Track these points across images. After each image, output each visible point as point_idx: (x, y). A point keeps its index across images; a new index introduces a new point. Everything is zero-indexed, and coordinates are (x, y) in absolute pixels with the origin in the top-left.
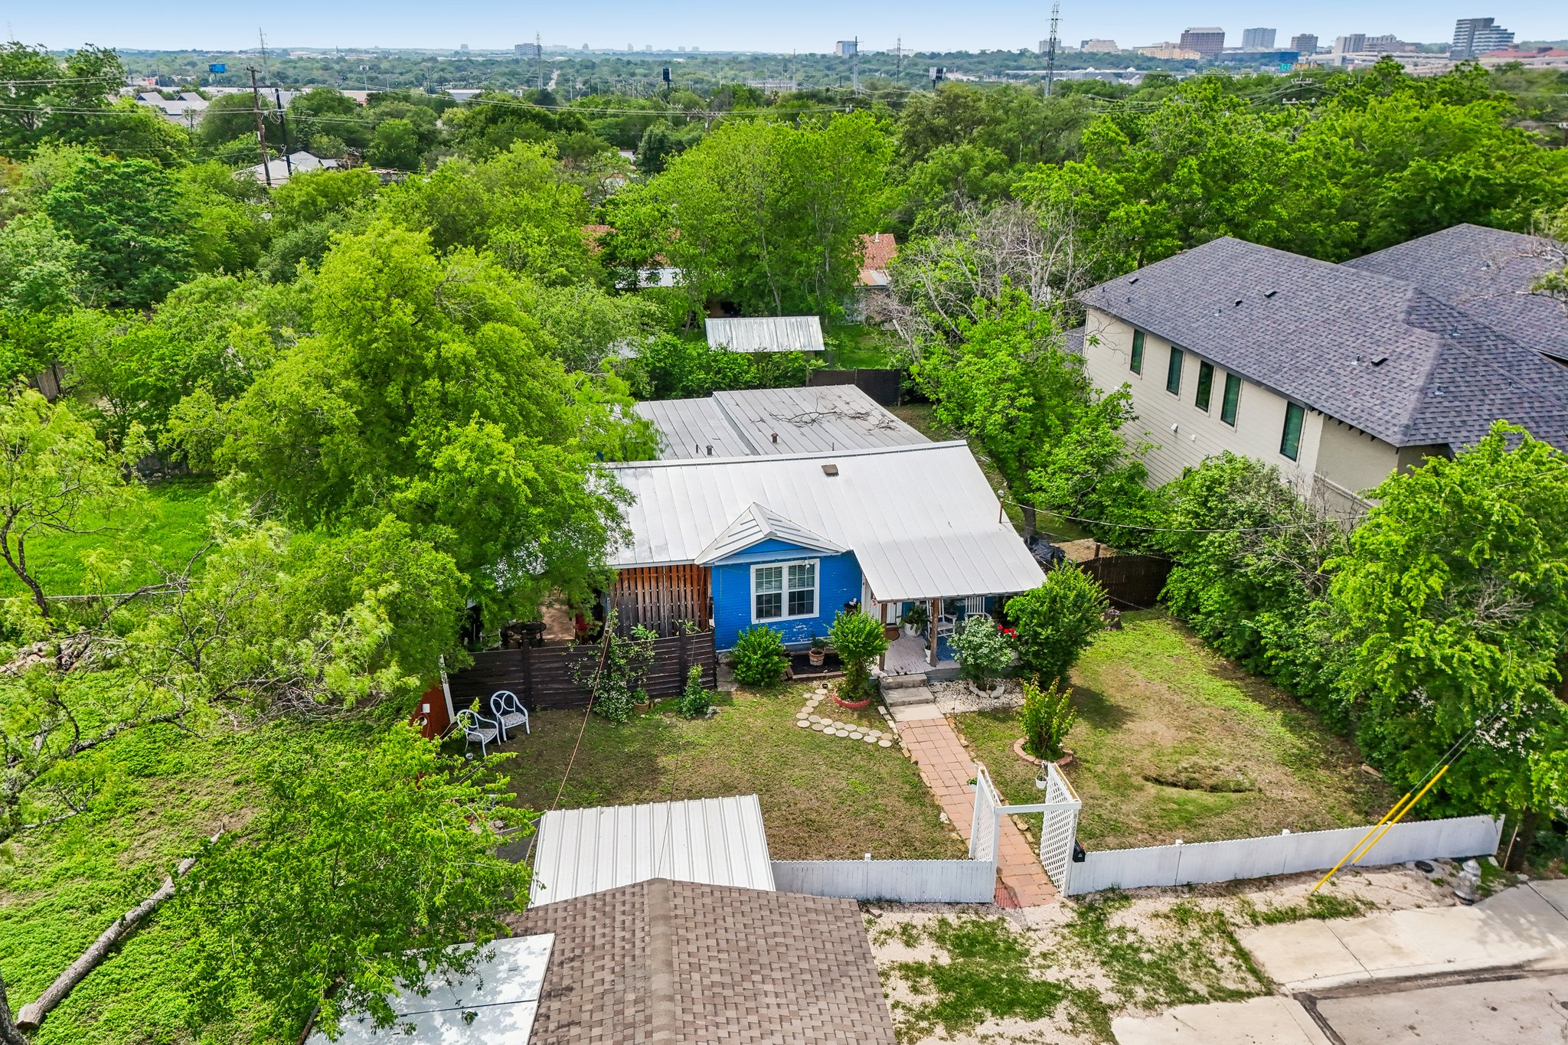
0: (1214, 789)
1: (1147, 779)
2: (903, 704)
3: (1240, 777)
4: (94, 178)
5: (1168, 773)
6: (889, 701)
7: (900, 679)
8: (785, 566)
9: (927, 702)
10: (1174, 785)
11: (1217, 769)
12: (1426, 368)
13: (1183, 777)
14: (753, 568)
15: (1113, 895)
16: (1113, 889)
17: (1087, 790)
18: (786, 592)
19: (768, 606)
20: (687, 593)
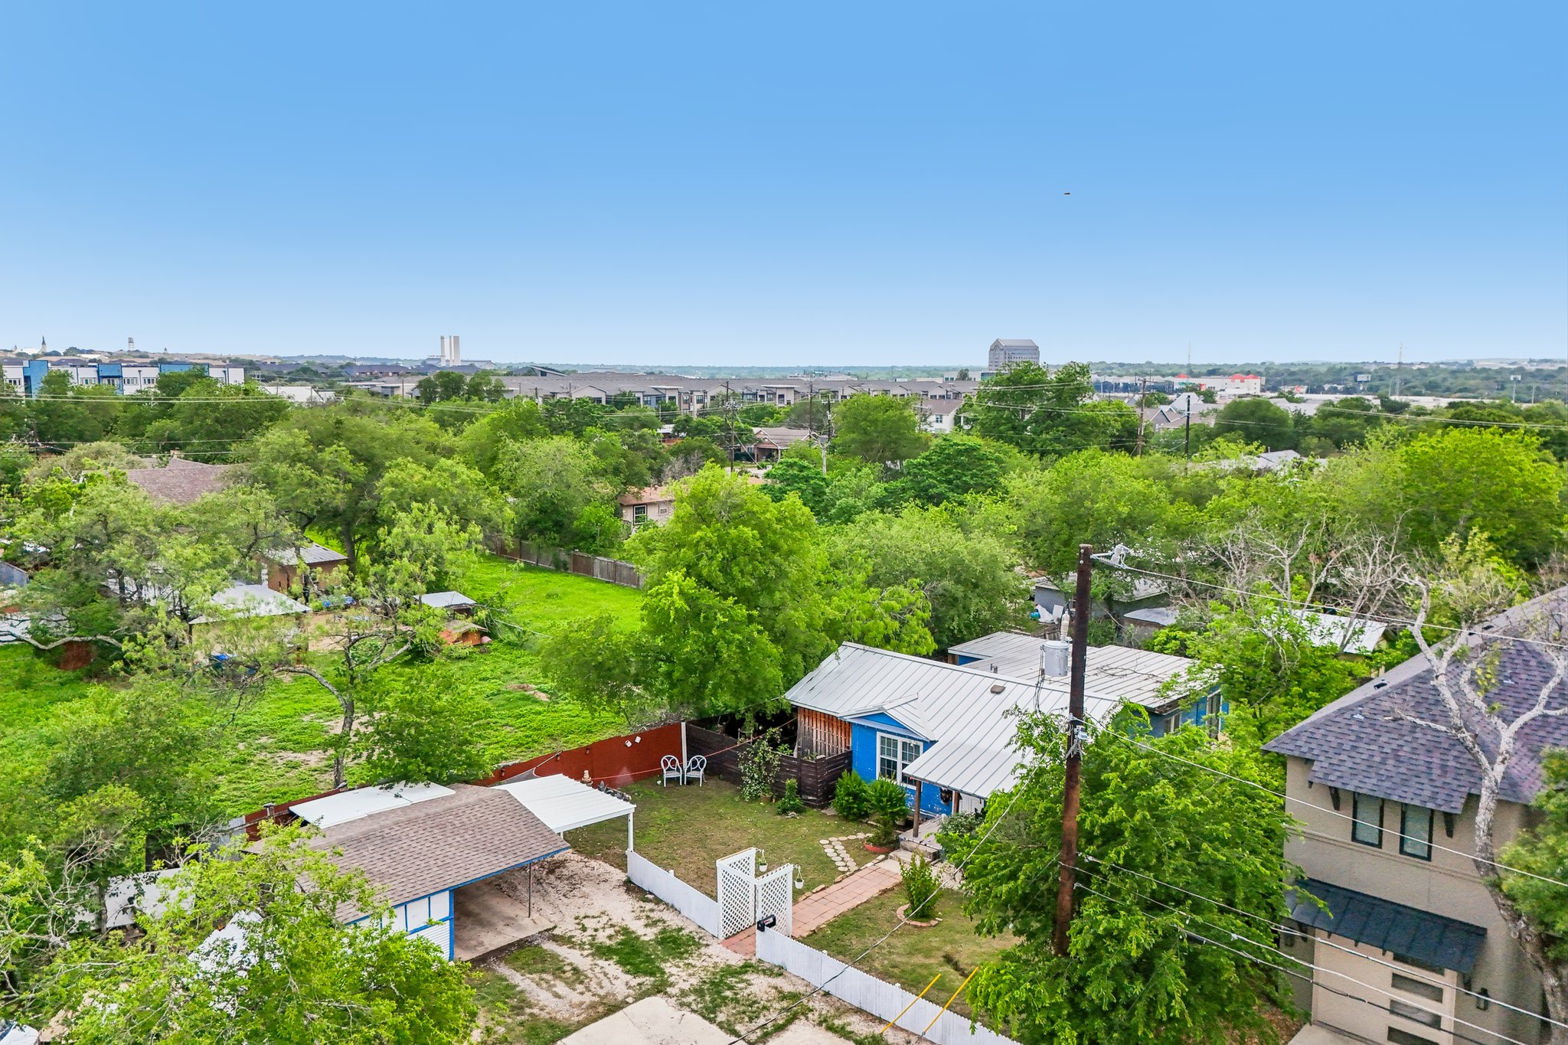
1: (946, 956)
2: (897, 859)
5: (965, 961)
6: (890, 854)
7: (914, 846)
10: (958, 969)
14: (879, 734)
15: (776, 970)
16: (781, 968)
17: (895, 941)
18: (899, 762)
19: (888, 769)
20: (842, 738)
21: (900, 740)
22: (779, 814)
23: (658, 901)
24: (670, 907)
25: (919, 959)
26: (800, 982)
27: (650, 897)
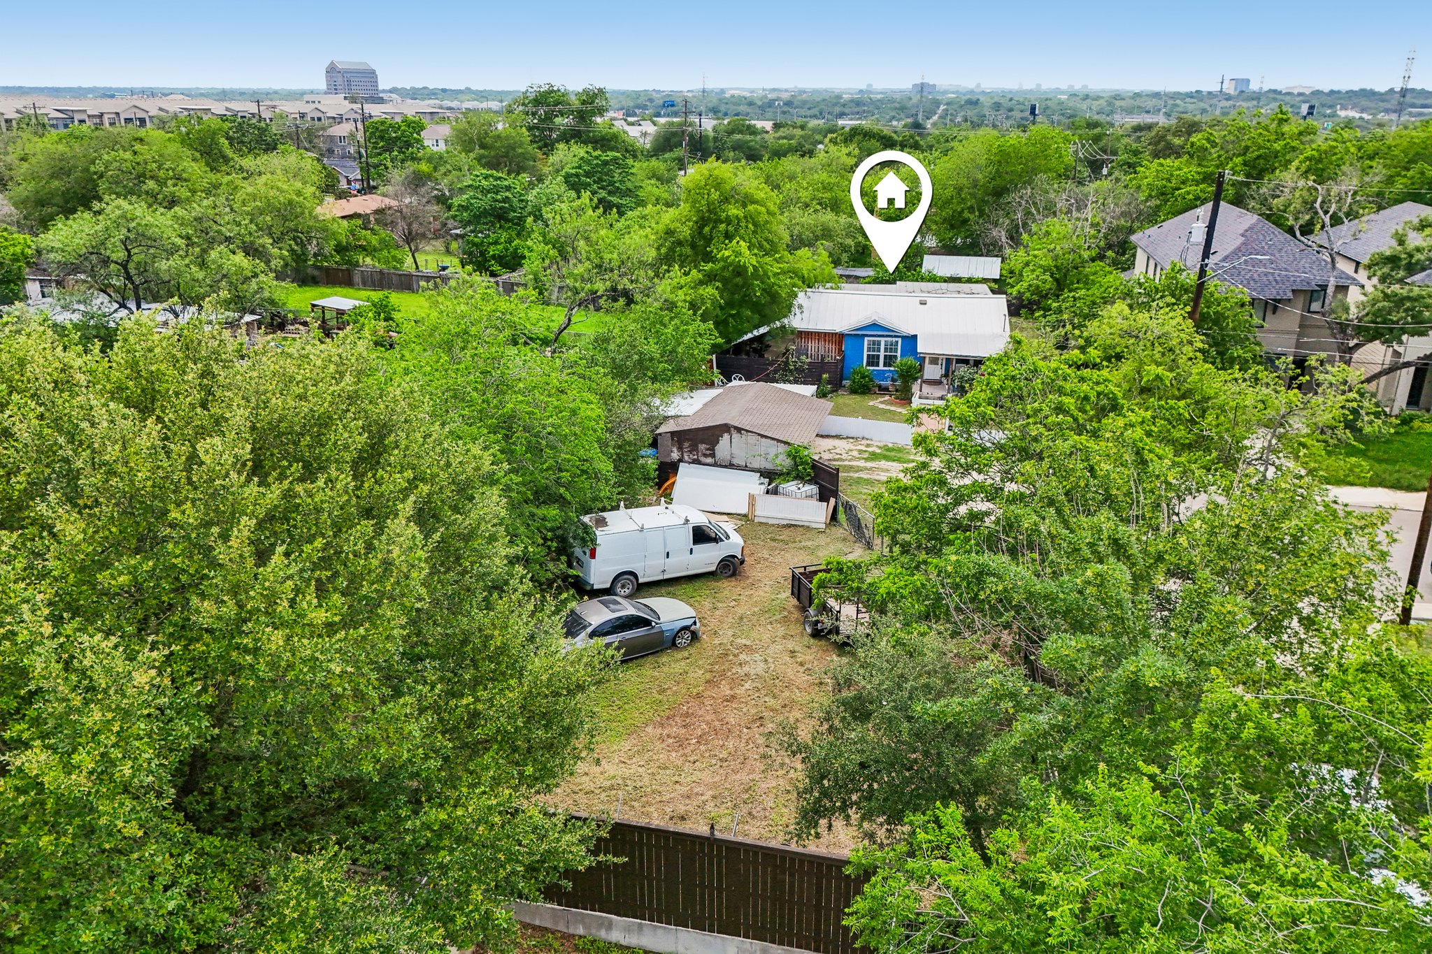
4: (588, 162)
14: (866, 339)
18: (882, 354)
19: (873, 361)
20: (833, 347)
21: (883, 340)
23: (851, 438)
27: (844, 437)
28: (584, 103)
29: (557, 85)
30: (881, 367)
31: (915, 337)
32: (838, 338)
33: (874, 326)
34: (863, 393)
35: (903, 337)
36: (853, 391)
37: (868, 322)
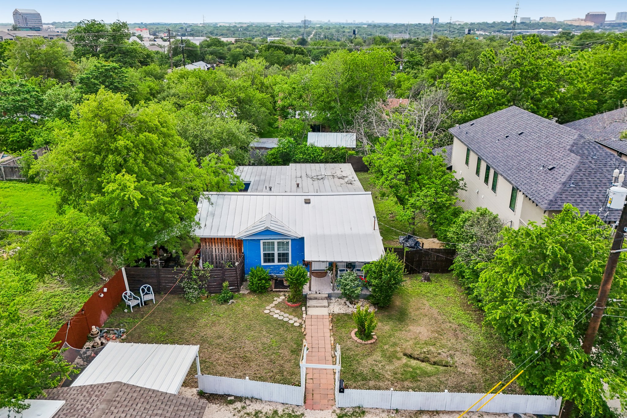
0: (435, 363)
1: (405, 355)
2: (314, 307)
3: (449, 359)
5: (416, 354)
6: (308, 305)
7: (316, 296)
8: (276, 242)
9: (325, 307)
10: (418, 359)
11: (439, 354)
12: (568, 174)
13: (422, 356)
14: (262, 242)
15: (357, 410)
16: (359, 407)
17: (374, 357)
18: (276, 253)
19: (269, 258)
20: (234, 250)
22: (222, 304)
23: (239, 399)
24: (253, 399)
25: (397, 364)
26: (377, 411)
27: (232, 398)
28: (114, 30)
29: (98, 19)
30: (276, 263)
31: (303, 239)
32: (239, 243)
33: (267, 232)
34: (261, 293)
35: (292, 240)
36: (253, 291)
37: (262, 228)
